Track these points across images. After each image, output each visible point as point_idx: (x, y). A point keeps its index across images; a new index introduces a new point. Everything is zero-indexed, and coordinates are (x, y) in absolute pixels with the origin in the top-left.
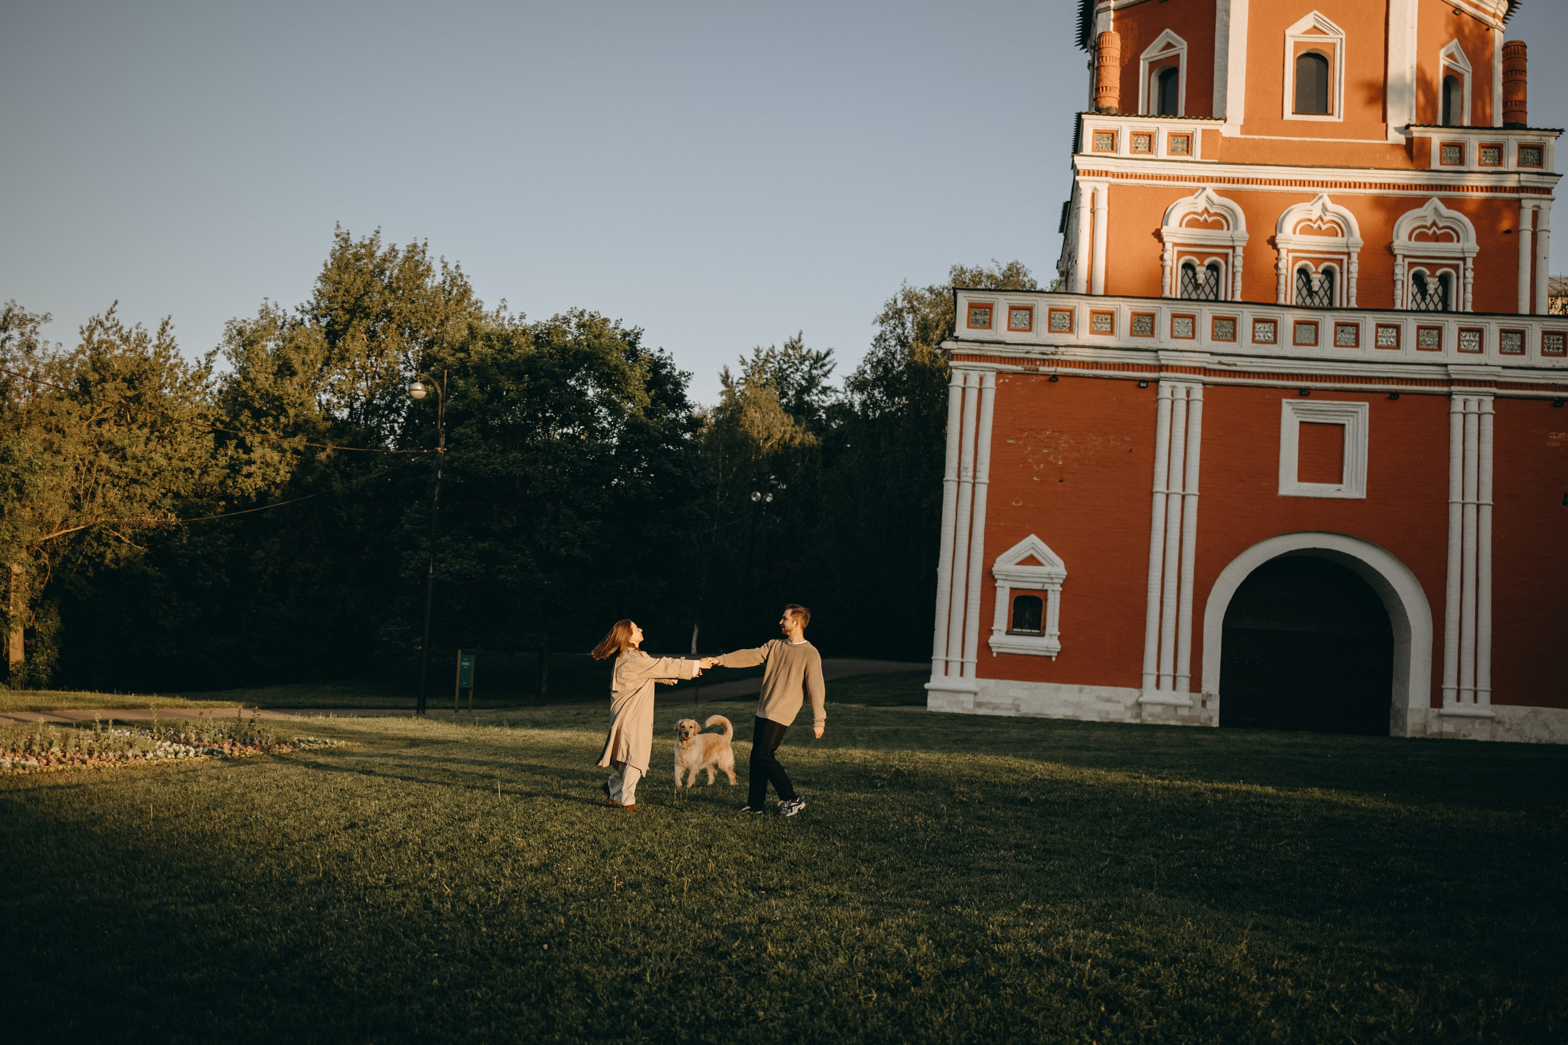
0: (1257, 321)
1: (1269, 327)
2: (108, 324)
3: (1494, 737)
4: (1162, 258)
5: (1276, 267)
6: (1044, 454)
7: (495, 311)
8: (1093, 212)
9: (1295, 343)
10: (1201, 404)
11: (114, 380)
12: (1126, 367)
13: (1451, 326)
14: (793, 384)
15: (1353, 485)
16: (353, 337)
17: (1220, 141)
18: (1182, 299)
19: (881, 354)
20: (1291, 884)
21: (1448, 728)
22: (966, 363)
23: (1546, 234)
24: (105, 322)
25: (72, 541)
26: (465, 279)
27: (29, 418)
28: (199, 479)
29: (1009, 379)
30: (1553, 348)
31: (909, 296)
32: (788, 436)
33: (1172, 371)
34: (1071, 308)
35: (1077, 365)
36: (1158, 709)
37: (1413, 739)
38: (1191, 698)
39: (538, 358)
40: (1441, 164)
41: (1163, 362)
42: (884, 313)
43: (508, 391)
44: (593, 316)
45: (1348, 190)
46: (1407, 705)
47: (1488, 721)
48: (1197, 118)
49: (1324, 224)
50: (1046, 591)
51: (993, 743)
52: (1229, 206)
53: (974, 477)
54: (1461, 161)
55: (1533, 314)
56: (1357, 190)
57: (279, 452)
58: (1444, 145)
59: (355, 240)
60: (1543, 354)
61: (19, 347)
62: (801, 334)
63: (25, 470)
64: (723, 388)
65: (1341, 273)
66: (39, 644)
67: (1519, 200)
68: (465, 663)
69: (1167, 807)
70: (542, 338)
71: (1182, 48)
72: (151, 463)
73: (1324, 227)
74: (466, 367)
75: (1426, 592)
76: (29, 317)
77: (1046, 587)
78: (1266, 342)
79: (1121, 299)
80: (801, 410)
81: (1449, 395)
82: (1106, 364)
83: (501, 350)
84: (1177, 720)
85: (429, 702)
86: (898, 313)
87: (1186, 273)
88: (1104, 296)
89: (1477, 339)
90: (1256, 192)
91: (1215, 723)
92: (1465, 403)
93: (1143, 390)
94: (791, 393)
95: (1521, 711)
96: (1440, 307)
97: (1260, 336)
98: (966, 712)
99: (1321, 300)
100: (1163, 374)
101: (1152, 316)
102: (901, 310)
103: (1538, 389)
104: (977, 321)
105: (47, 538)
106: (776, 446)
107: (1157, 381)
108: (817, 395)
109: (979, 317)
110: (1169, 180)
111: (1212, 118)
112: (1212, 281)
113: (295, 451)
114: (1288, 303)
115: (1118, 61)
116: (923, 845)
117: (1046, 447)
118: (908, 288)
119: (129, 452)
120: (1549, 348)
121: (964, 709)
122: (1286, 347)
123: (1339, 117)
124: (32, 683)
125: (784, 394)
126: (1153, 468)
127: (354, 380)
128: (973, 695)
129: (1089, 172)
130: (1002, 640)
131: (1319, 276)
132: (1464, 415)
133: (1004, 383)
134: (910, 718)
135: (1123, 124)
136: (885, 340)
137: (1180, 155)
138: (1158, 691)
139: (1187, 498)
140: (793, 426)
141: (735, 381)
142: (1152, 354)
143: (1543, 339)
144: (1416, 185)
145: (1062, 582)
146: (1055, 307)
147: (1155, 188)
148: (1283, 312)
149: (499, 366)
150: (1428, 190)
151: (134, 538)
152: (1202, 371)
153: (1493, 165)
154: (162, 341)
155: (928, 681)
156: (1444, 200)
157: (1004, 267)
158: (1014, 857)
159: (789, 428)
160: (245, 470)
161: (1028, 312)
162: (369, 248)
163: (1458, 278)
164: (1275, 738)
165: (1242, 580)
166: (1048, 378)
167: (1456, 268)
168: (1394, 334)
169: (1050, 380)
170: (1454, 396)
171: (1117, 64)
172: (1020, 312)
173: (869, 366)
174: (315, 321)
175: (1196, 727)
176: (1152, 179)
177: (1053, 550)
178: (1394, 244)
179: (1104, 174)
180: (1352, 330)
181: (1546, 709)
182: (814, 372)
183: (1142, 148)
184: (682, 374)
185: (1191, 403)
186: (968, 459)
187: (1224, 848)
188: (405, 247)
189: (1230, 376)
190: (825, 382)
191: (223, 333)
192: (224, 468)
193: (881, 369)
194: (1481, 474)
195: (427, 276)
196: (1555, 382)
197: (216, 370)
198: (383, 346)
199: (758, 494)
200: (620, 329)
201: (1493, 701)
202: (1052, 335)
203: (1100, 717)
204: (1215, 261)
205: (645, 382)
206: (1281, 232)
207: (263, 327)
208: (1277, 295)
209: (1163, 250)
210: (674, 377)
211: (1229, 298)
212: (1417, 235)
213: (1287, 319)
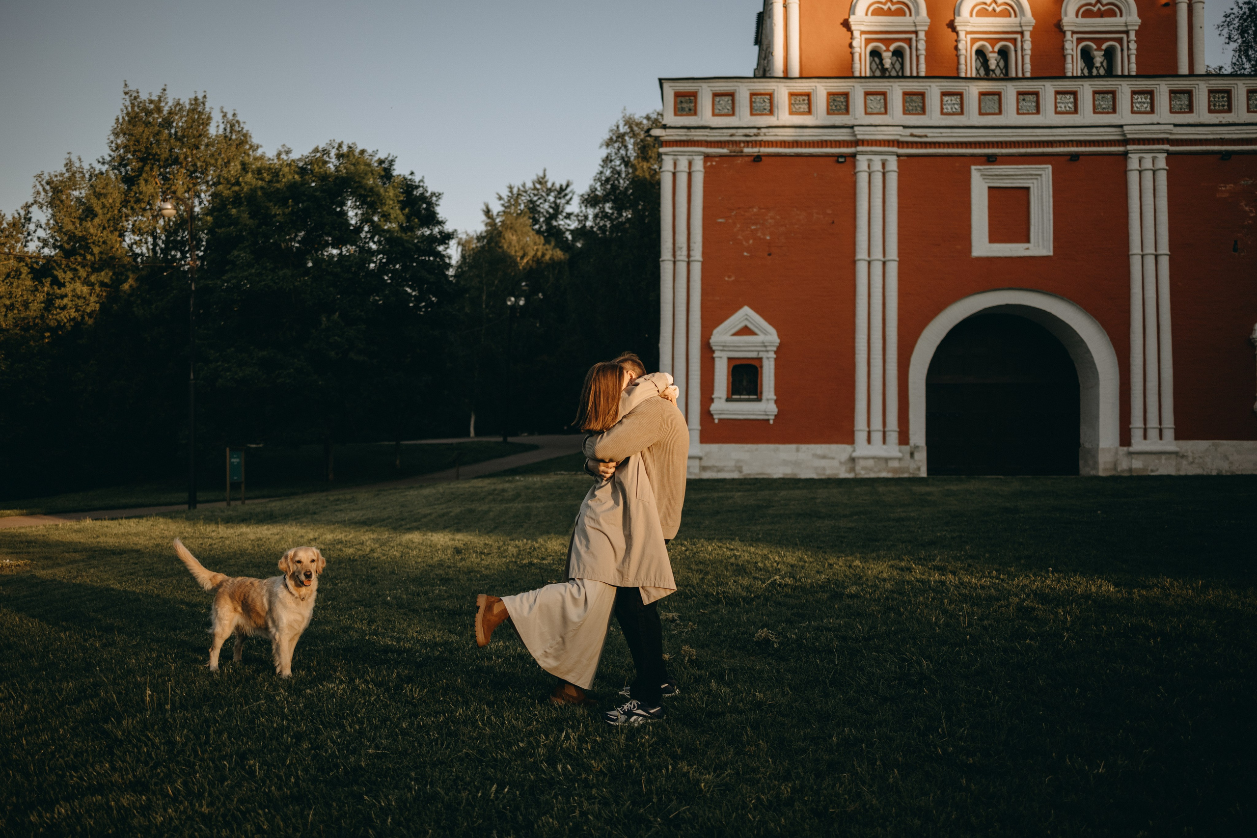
0: (944, 94)
1: (955, 99)
3: (1179, 470)
4: (851, 46)
5: (956, 48)
6: (752, 231)
7: (275, 154)
8: (785, 7)
9: (981, 114)
10: (896, 174)
12: (824, 144)
13: (1124, 89)
14: (542, 212)
15: (1041, 243)
16: (146, 181)
18: (871, 78)
19: (608, 173)
21: (1137, 464)
22: (675, 149)
23: (1201, 5)
26: (241, 125)
29: (716, 161)
30: (1219, 106)
31: (629, 122)
32: (539, 254)
33: (868, 145)
34: (770, 91)
35: (779, 144)
36: (871, 463)
38: (900, 451)
39: (302, 184)
41: (859, 137)
42: (608, 137)
43: (275, 215)
44: (351, 148)
46: (1098, 445)
47: (1174, 456)
49: (998, 6)
50: (760, 359)
51: (718, 513)
53: (689, 256)
55: (1192, 75)
57: (88, 285)
59: (144, 96)
60: (1210, 111)
62: (545, 170)
64: (485, 219)
65: (1016, 51)
68: (235, 460)
70: (304, 168)
73: (998, 9)
74: (240, 198)
75: (1111, 340)
77: (761, 355)
78: (954, 114)
79: (816, 80)
80: (553, 234)
81: (1125, 154)
82: (806, 142)
83: (270, 182)
84: (888, 472)
86: (621, 137)
87: (874, 59)
88: (801, 78)
89: (1148, 100)
91: (923, 473)
92: (1140, 161)
93: (842, 165)
94: (542, 220)
95: (1202, 445)
96: (1107, 74)
97: (948, 108)
100: (860, 149)
101: (846, 95)
102: (624, 135)
103: (1206, 145)
104: (683, 109)
106: (531, 262)
107: (854, 156)
108: (562, 220)
109: (684, 105)
112: (898, 66)
113: (102, 284)
114: (970, 76)
117: (753, 224)
118: (627, 116)
120: (1215, 105)
122: (972, 117)
125: (536, 221)
126: (855, 238)
128: (697, 461)
130: (722, 408)
131: (996, 55)
132: (1140, 172)
133: (712, 166)
136: (611, 161)
138: (869, 446)
139: (888, 264)
140: (544, 245)
141: (495, 214)
142: (848, 130)
143: (1209, 97)
145: (775, 349)
146: (755, 91)
148: (966, 84)
149: (267, 195)
152: (896, 144)
159: (541, 246)
160: (58, 302)
161: (730, 98)
162: (157, 104)
163: (1122, 50)
165: (942, 338)
166: (752, 158)
167: (1120, 41)
168: (1072, 100)
169: (754, 161)
170: (1130, 155)
172: (723, 98)
173: (599, 184)
174: (116, 171)
175: (906, 479)
177: (765, 320)
178: (1063, 21)
180: (1033, 98)
181: (1225, 442)
182: (558, 201)
184: (433, 194)
185: (887, 175)
186: (682, 239)
188: (187, 102)
189: (922, 147)
190: (568, 209)
191: (35, 186)
192: (42, 303)
193: (609, 187)
194: (1157, 227)
195: (208, 124)
196: (1223, 136)
197: (33, 220)
198: (173, 188)
199: (513, 299)
200: (376, 158)
201: (1177, 438)
202: (754, 118)
203: (818, 474)
204: (900, 47)
205: (399, 202)
206: (959, 15)
207: (70, 178)
208: (958, 73)
209: (852, 38)
210: (426, 198)
211: (915, 74)
212: (1084, 12)
213: (972, 91)
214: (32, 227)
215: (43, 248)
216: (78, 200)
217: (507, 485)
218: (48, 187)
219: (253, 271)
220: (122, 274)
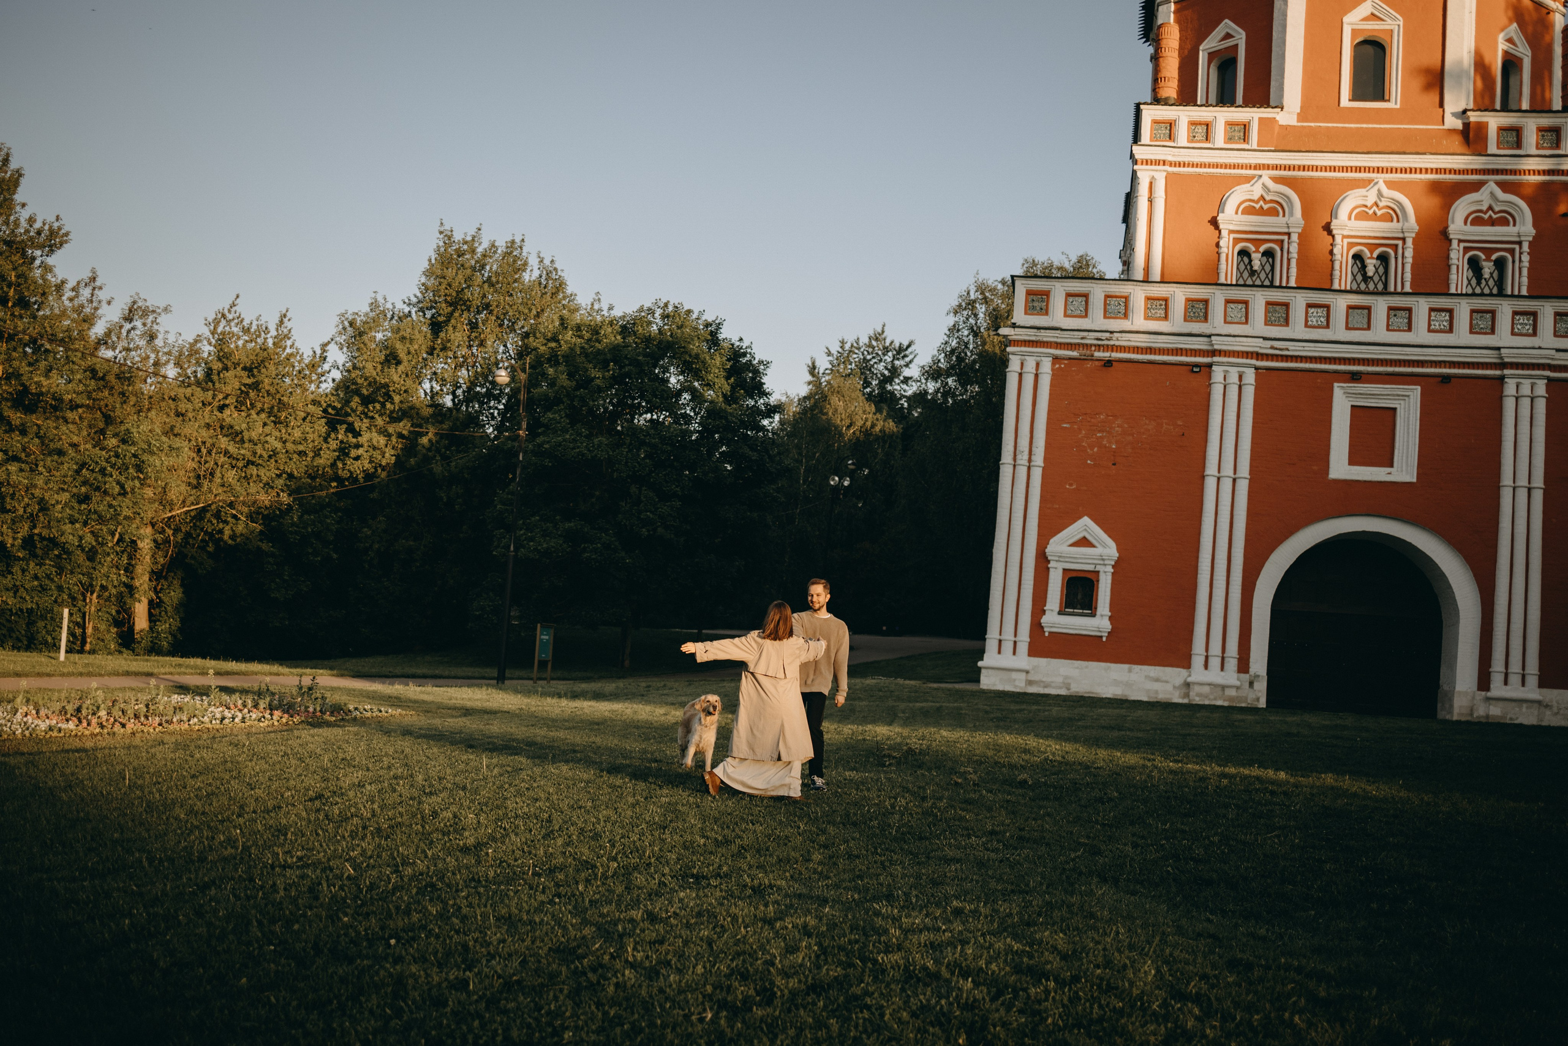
0: (1309, 306)
1: (1321, 312)
2: (230, 317)
3: (1541, 720)
4: (1218, 245)
5: (1331, 253)
6: (1098, 438)
7: (589, 303)
8: (1151, 201)
9: (1347, 328)
10: (1253, 388)
11: (235, 368)
12: (1179, 352)
13: (1505, 309)
14: (876, 374)
15: (1404, 468)
16: (454, 328)
17: (1277, 129)
18: (1237, 285)
19: (954, 344)
20: (1269, 881)
21: (1495, 711)
22: (1023, 349)
24: (228, 314)
25: (193, 518)
26: (559, 273)
27: (150, 403)
28: (312, 461)
29: (1065, 364)
31: (982, 288)
32: (869, 424)
33: (1225, 356)
34: (1126, 294)
35: (1131, 350)
36: (1206, 689)
37: (1458, 722)
38: (1238, 679)
39: (624, 347)
40: (1498, 148)
41: (1216, 347)
42: (957, 303)
43: (594, 378)
44: (677, 307)
45: (1403, 176)
46: (1455, 688)
47: (1536, 705)
48: (1254, 107)
49: (1379, 210)
50: (1098, 572)
51: (1031, 721)
52: (1285, 193)
53: (1030, 460)
54: (1519, 144)
56: (1413, 176)
57: (385, 436)
58: (1501, 129)
59: (458, 236)
61: (142, 336)
62: (884, 326)
63: (144, 450)
64: (809, 378)
65: (1396, 258)
66: (163, 613)
68: (544, 636)
69: (1166, 792)
70: (626, 329)
71: (1240, 38)
72: (266, 445)
73: (1379, 213)
74: (557, 356)
75: (1475, 575)
76: (151, 309)
77: (1098, 568)
78: (1319, 327)
79: (1176, 285)
80: (884, 400)
81: (1502, 378)
82: (1160, 349)
83: (589, 340)
84: (1224, 700)
85: (508, 673)
86: (971, 304)
87: (1242, 260)
88: (1161, 282)
89: (1531, 322)
90: (1311, 179)
91: (1262, 703)
92: (1517, 387)
93: (1196, 375)
94: (874, 383)
96: (1495, 291)
97: (1313, 321)
98: (1018, 690)
99: (1376, 285)
100: (1216, 359)
101: (1206, 302)
102: (974, 301)
104: (1034, 308)
105: (170, 515)
106: (858, 433)
107: (1210, 366)
108: (899, 384)
109: (1036, 304)
110: (1226, 168)
111: (1269, 106)
112: (1268, 268)
113: (400, 436)
114: (1343, 288)
115: (1177, 52)
116: (892, 829)
117: (1099, 431)
118: (980, 280)
119: (246, 435)
121: (1016, 686)
122: (1339, 331)
123: (1396, 103)
124: (154, 650)
125: (867, 384)
126: (1205, 452)
127: (455, 368)
128: (1024, 674)
129: (1147, 161)
130: (1054, 620)
131: (1374, 261)
132: (1517, 398)
133: (1060, 367)
134: (961, 695)
135: (1180, 113)
136: (958, 330)
137: (1237, 143)
138: (1206, 672)
139: (1238, 481)
140: (875, 414)
141: (821, 371)
142: (1206, 339)
144: (1472, 170)
145: (1113, 563)
146: (1110, 294)
147: (1212, 176)
148: (1336, 297)
149: (587, 355)
150: (1484, 174)
151: (251, 517)
152: (1255, 355)
153: (1551, 148)
154: (280, 332)
155: (982, 659)
156: (1500, 184)
157: (1074, 259)
158: (984, 844)
159: (871, 416)
160: (354, 453)
161: (1084, 299)
162: (471, 244)
163: (1514, 262)
164: (1313, 719)
165: (1290, 562)
166: (1103, 363)
167: (1512, 252)
168: (1447, 318)
169: (1105, 365)
170: (1506, 380)
171: (1176, 54)
172: (1077, 298)
173: (943, 355)
174: (421, 314)
175: (1242, 708)
176: (1209, 167)
177: (1105, 531)
178: (1450, 229)
179: (1162, 163)
180: (1405, 314)
182: (897, 363)
183: (1199, 137)
184: (761, 362)
185: (1243, 387)
186: (1024, 443)
187: (1209, 839)
188: (504, 244)
189: (1282, 361)
190: (907, 372)
191: (337, 326)
192: (334, 451)
193: (954, 358)
194: (1532, 458)
195: (524, 270)
197: (330, 359)
199: (837, 478)
200: (701, 321)
201: (1541, 685)
202: (1107, 321)
203: (1149, 697)
204: (1270, 248)
205: (725, 370)
206: (1336, 218)
207: (373, 319)
208: (1331, 282)
209: (1219, 237)
210: (753, 365)
211: (1284, 284)
212: (1473, 219)
213: (1340, 304)
214: (326, 367)
216: (380, 343)
218: (349, 327)
219: (567, 436)
220: (421, 426)
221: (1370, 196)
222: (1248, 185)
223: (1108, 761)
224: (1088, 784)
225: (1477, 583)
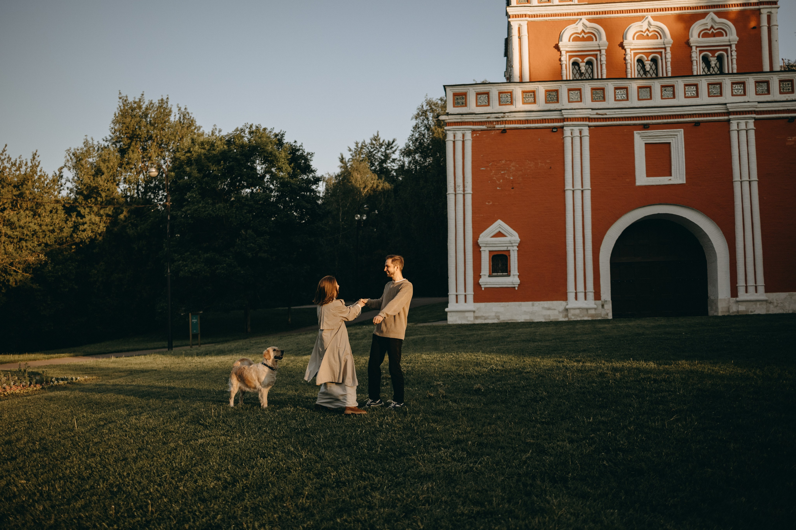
0: (616, 89)
1: (623, 92)
3: (768, 311)
4: (560, 60)
5: (625, 59)
6: (502, 174)
7: (210, 131)
8: (520, 38)
9: (639, 99)
10: (588, 137)
11: (9, 187)
12: (544, 121)
13: (727, 82)
14: (377, 159)
15: (678, 176)
16: (133, 151)
18: (573, 80)
19: (417, 135)
21: (742, 308)
22: (454, 127)
23: (776, 27)
24: (1, 156)
26: (190, 115)
29: (479, 134)
30: (786, 89)
31: (429, 103)
32: (375, 186)
33: (571, 121)
34: (510, 91)
35: (517, 122)
36: (577, 311)
37: (724, 316)
38: (595, 304)
39: (229, 151)
41: (565, 116)
42: (417, 113)
43: (213, 171)
44: (258, 127)
45: (662, 13)
46: (718, 297)
47: (765, 303)
49: (650, 33)
50: (509, 251)
51: (479, 341)
52: (596, 27)
53: (464, 191)
55: (772, 71)
56: (667, 12)
57: (99, 216)
59: (130, 100)
60: (781, 93)
62: (378, 132)
64: (340, 164)
65: (662, 59)
67: (759, 9)
68: (194, 320)
70: (230, 141)
72: (29, 229)
73: (650, 35)
74: (191, 161)
75: (723, 233)
77: (509, 248)
78: (622, 100)
79: (539, 83)
80: (383, 172)
81: (729, 121)
82: (533, 120)
83: (209, 150)
84: (588, 317)
86: (424, 113)
87: (575, 67)
88: (530, 82)
89: (742, 88)
90: (610, 18)
91: (610, 317)
92: (738, 124)
93: (555, 133)
94: (376, 163)
95: (782, 295)
96: (718, 72)
97: (619, 97)
98: (470, 323)
99: (651, 75)
100: (565, 123)
101: (557, 91)
102: (426, 111)
103: (779, 113)
104: (458, 103)
106: (369, 191)
107: (562, 127)
108: (390, 163)
109: (459, 101)
110: (561, 16)
112: (590, 71)
113: (108, 215)
114: (633, 77)
117: (502, 170)
118: (428, 99)
119: (17, 224)
120: (783, 89)
121: (468, 321)
122: (634, 101)
125: (373, 165)
126: (564, 177)
127: (136, 174)
128: (472, 313)
129: (516, 16)
130: (487, 281)
131: (649, 62)
132: (738, 131)
133: (476, 136)
134: (436, 329)
136: (419, 128)
137: (566, 1)
138: (576, 302)
139: (585, 192)
140: (378, 180)
141: (347, 160)
142: (558, 112)
143: (780, 85)
144: (700, 6)
145: (517, 245)
146: (502, 91)
147: (553, 21)
148: (630, 82)
149: (208, 159)
150: (707, 8)
151: (25, 270)
152: (587, 119)
154: (34, 164)
155: (447, 307)
156: (716, 13)
159: (376, 181)
160: (81, 228)
161: (487, 95)
162: (139, 103)
163: (728, 56)
165: (619, 235)
166: (501, 131)
167: (726, 51)
168: (695, 89)
169: (502, 132)
170: (731, 121)
172: (482, 95)
173: (411, 142)
174: (114, 145)
175: (600, 320)
176: (551, 16)
177: (511, 227)
178: (690, 40)
179: (524, 16)
180: (670, 89)
182: (388, 151)
184: (308, 154)
185: (583, 138)
186: (460, 181)
188: (157, 102)
189: (603, 121)
190: (394, 156)
191: (66, 157)
192: (71, 228)
193: (418, 144)
194: (750, 164)
195: (170, 115)
196: (789, 108)
197: (64, 177)
198: (149, 155)
199: (359, 216)
200: (272, 134)
201: (766, 291)
202: (501, 107)
203: (545, 319)
204: (590, 59)
205: (288, 160)
206: (626, 39)
207: (86, 151)
208: (626, 75)
209: (561, 55)
210: (304, 156)
211: (600, 77)
212: (703, 34)
213: (634, 86)
214: (63, 181)
215: (70, 194)
216: (91, 164)
217: (358, 331)
218: (73, 157)
219: (201, 205)
220: (119, 208)
221: (644, 26)
222: (574, 25)
223: (533, 366)
224: (523, 387)
225: (726, 237)
